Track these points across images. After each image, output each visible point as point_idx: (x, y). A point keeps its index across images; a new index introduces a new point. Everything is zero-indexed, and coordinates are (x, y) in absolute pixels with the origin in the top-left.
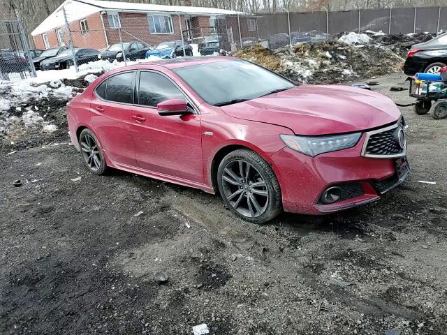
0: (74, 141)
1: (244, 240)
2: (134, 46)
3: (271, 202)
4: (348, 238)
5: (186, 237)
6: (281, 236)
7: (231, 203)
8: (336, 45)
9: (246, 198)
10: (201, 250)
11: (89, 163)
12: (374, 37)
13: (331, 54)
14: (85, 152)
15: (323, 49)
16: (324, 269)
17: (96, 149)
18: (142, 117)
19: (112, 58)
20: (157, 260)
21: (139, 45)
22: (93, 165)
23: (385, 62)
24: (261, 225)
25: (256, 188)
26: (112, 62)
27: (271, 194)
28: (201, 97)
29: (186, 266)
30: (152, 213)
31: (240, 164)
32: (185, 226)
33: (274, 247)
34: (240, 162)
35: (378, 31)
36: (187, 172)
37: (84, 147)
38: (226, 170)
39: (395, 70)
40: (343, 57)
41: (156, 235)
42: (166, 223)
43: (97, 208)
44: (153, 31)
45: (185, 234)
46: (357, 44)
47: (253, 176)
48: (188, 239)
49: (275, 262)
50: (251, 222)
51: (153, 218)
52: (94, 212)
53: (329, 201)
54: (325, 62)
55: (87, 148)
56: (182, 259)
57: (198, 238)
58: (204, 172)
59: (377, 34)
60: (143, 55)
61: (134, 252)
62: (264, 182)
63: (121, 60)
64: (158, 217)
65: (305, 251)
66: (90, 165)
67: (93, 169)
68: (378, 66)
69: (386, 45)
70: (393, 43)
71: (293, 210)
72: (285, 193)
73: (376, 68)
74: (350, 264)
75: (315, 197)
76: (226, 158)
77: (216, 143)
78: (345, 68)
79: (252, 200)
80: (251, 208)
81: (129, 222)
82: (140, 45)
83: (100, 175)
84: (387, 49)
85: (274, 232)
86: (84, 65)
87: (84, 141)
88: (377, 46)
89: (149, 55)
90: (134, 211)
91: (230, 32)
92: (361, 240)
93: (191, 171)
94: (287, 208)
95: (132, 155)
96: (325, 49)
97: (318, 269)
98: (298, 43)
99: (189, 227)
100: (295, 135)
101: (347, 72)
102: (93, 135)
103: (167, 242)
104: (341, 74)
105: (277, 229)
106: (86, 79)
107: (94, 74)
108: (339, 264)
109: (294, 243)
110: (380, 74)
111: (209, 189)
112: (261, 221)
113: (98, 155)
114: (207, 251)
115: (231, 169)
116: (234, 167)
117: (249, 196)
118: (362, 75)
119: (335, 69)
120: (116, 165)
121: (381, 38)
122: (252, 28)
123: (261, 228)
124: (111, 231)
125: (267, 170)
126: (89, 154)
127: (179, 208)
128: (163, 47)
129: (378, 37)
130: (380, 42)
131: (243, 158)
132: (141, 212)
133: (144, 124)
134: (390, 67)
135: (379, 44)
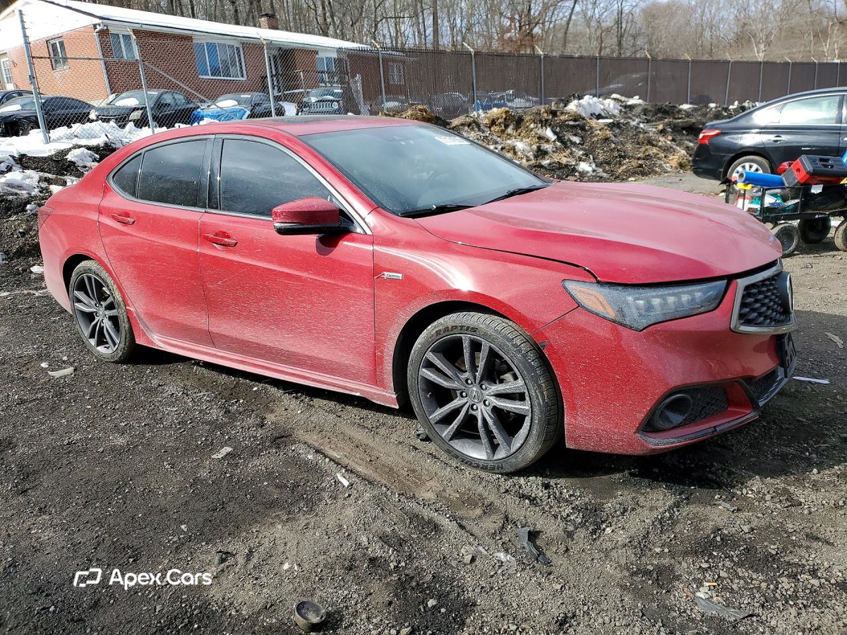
0: (55, 286)
1: (478, 512)
2: (168, 99)
3: (535, 427)
4: (700, 501)
5: (343, 506)
6: (558, 500)
7: (437, 428)
8: (562, 118)
9: (474, 418)
10: (384, 539)
11: (92, 336)
12: (626, 107)
13: (555, 133)
14: (83, 313)
15: (541, 121)
16: (678, 578)
17: (111, 307)
18: (228, 237)
19: (122, 119)
20: (286, 566)
21: (176, 96)
22: (101, 341)
23: (651, 153)
24: (510, 475)
25: (500, 396)
26: (123, 127)
27: (536, 410)
28: (373, 198)
29: (359, 581)
30: (254, 453)
31: (466, 345)
32: (337, 482)
33: (551, 529)
34: (466, 340)
35: (631, 96)
36: (334, 359)
37: (79, 301)
38: (430, 356)
39: (667, 167)
40: (576, 140)
41: (272, 505)
42: (292, 476)
43: (120, 441)
44: (207, 74)
45: (340, 502)
46: (599, 117)
47: (495, 370)
48: (350, 512)
49: (560, 563)
50: (484, 468)
51: (258, 464)
52: (113, 449)
53: (667, 426)
54: (546, 146)
55: (88, 305)
56: (347, 564)
57: (373, 511)
58: (376, 361)
59: (631, 102)
60: (188, 116)
61: (231, 549)
62: (520, 382)
63: (141, 123)
64: (268, 461)
65: (622, 537)
66: (93, 342)
67: (101, 349)
68: (639, 159)
69: (648, 121)
70: (661, 119)
71: (589, 446)
72: (573, 407)
73: (635, 163)
74: (728, 563)
75: (640, 416)
76: (431, 330)
77: (410, 298)
78: (580, 159)
79: (490, 422)
80: (484, 440)
81: (203, 474)
82: (180, 98)
83: (116, 362)
84: (652, 130)
85: (541, 493)
86: (61, 131)
87: (81, 287)
88: (633, 123)
89: (202, 118)
90: (211, 446)
91: (357, 83)
92: (728, 506)
93: (346, 358)
94: (575, 439)
95: (199, 320)
96: (544, 123)
97: (664, 578)
98: (495, 110)
99: (346, 483)
100: (598, 282)
101: (584, 166)
102: (104, 274)
103: (303, 522)
104: (574, 170)
105: (547, 486)
106: (70, 157)
107: (89, 148)
108: (705, 565)
109: (594, 519)
110: (644, 174)
111: (387, 395)
112: (508, 469)
113: (114, 320)
114: (402, 542)
115: (441, 355)
116: (451, 350)
117: (483, 412)
118: (612, 172)
119: (564, 161)
120: (159, 341)
121: (638, 110)
122: (396, 78)
123: (509, 483)
124: (165, 494)
125: (531, 355)
126: (90, 317)
127: (313, 439)
128: (227, 103)
129: (631, 107)
130: (638, 116)
131: (474, 330)
132: (229, 449)
133: (234, 252)
134: (659, 162)
135: (637, 120)
